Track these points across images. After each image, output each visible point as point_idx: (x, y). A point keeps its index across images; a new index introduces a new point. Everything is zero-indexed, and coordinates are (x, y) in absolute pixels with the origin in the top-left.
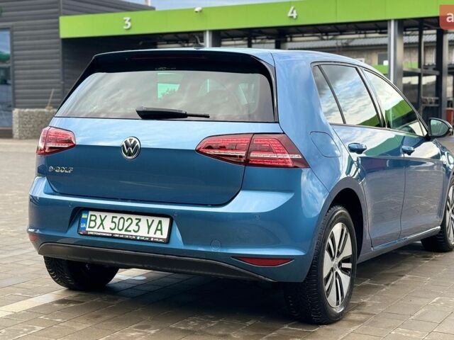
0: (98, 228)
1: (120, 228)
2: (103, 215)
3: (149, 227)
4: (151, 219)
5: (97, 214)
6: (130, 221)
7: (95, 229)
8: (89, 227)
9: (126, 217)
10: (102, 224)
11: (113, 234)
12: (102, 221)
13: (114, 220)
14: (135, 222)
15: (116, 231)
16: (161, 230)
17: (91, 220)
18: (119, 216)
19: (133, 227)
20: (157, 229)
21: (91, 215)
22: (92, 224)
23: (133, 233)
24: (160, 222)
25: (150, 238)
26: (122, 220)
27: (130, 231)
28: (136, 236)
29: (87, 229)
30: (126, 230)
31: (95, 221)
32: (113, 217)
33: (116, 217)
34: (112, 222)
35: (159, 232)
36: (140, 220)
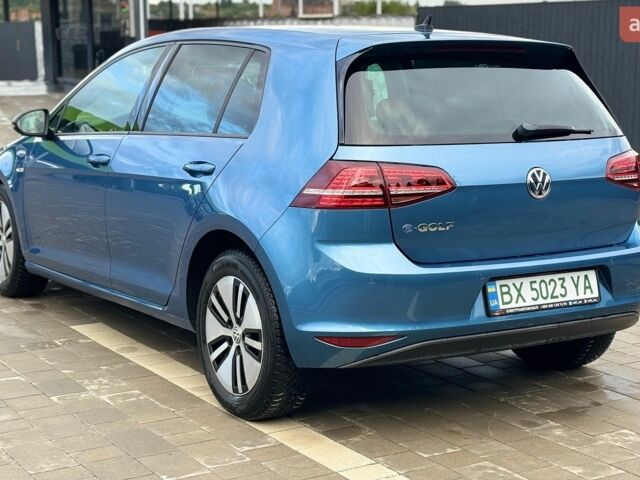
0: (517, 302)
1: (545, 295)
2: (517, 282)
3: (576, 286)
4: (575, 275)
5: (509, 282)
6: (552, 283)
7: (513, 305)
8: (504, 303)
9: (547, 278)
10: (520, 295)
11: (540, 306)
12: (519, 291)
13: (534, 286)
14: (559, 283)
15: (541, 301)
16: (590, 287)
17: (502, 294)
18: (538, 279)
19: (559, 291)
20: (586, 288)
21: (501, 286)
22: (507, 298)
23: (561, 299)
24: (586, 277)
25: (583, 300)
26: (543, 284)
27: (557, 297)
28: (568, 302)
29: (502, 307)
30: (552, 297)
31: (508, 293)
32: (531, 283)
33: (535, 282)
34: (532, 289)
35: (588, 291)
36: (563, 279)
